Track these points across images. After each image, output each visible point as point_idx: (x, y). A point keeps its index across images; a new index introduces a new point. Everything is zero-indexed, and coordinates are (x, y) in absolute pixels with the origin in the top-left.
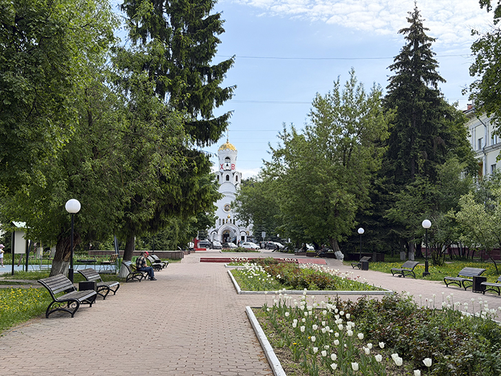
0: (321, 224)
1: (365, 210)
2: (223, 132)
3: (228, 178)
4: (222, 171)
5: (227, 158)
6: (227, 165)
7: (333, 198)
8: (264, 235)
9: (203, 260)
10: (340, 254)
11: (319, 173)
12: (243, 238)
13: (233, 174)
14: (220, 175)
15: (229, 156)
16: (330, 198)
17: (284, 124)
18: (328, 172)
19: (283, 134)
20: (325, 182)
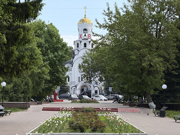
0: (137, 82)
1: (172, 70)
2: (39, 12)
3: (85, 45)
4: (81, 39)
5: (85, 30)
6: (85, 35)
7: (145, 61)
8: (110, 89)
9: (44, 109)
10: (152, 104)
11: (133, 42)
12: (96, 92)
13: (90, 42)
14: (79, 43)
15: (86, 28)
16: (143, 61)
17: (108, 4)
18: (141, 41)
19: (107, 12)
20: (139, 49)
